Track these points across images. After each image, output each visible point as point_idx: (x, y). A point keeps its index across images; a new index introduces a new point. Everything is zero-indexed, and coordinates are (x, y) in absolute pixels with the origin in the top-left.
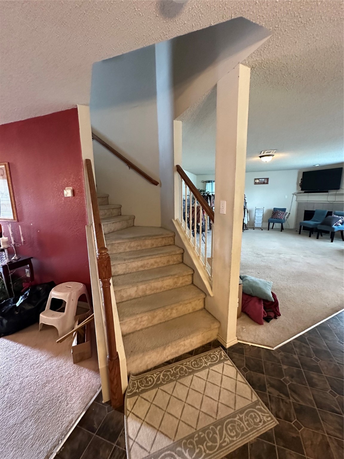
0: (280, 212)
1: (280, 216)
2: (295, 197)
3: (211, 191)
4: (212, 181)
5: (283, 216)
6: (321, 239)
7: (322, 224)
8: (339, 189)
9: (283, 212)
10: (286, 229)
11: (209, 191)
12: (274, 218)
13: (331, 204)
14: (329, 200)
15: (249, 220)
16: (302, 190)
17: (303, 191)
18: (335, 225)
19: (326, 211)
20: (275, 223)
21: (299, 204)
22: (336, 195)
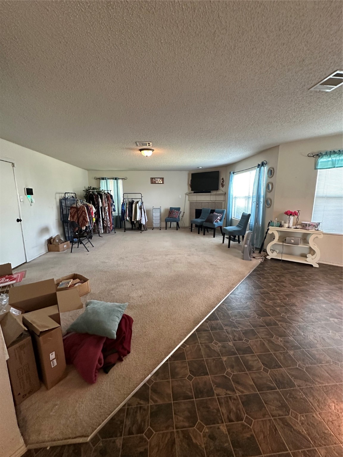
0: (175, 211)
1: (175, 215)
2: (187, 196)
3: (106, 189)
4: (107, 179)
5: (177, 215)
6: (207, 235)
7: (206, 221)
8: (218, 190)
9: (178, 211)
10: (181, 227)
11: (104, 189)
12: (170, 218)
13: (214, 203)
14: (211, 200)
15: (147, 221)
16: (192, 190)
17: (193, 192)
18: (215, 222)
19: (209, 209)
20: (172, 223)
21: (191, 204)
22: (216, 195)
